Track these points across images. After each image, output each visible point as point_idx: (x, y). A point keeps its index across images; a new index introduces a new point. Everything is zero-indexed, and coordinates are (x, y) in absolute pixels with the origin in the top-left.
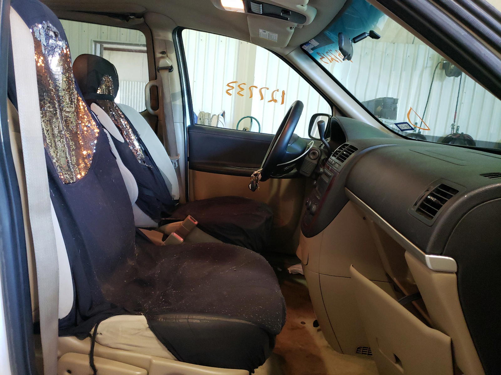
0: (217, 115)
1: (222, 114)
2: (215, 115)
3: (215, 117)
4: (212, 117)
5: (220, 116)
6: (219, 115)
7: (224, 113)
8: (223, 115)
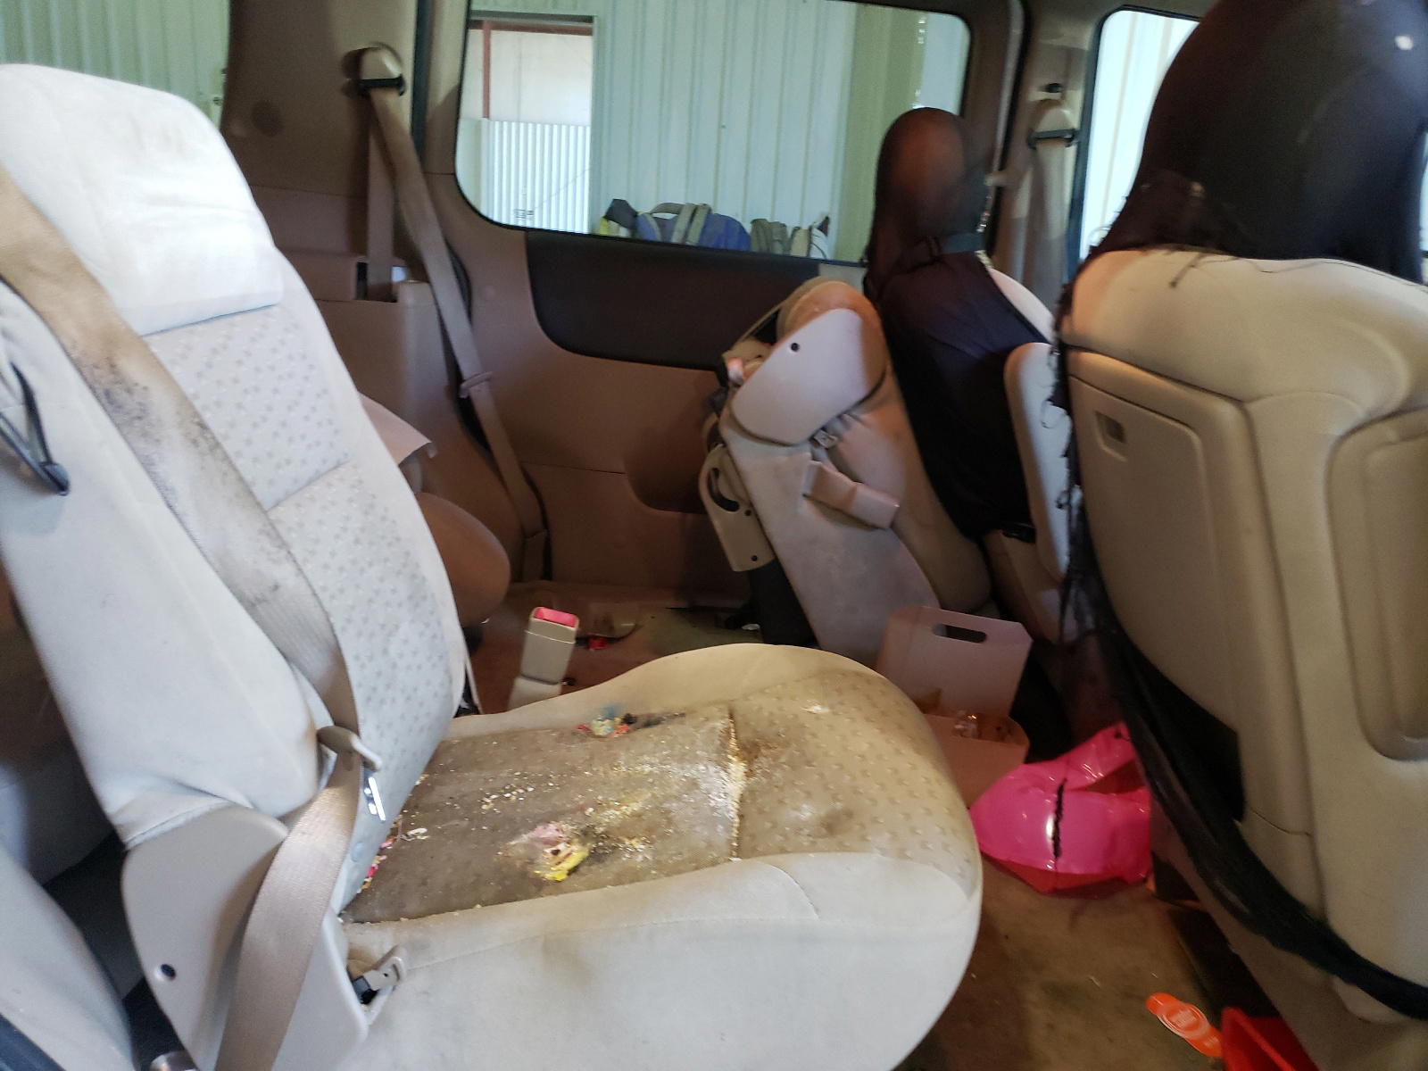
0: (805, 227)
1: (818, 224)
2: (799, 228)
3: (801, 236)
4: (793, 235)
5: (816, 232)
6: (810, 229)
7: (827, 220)
8: (824, 227)
